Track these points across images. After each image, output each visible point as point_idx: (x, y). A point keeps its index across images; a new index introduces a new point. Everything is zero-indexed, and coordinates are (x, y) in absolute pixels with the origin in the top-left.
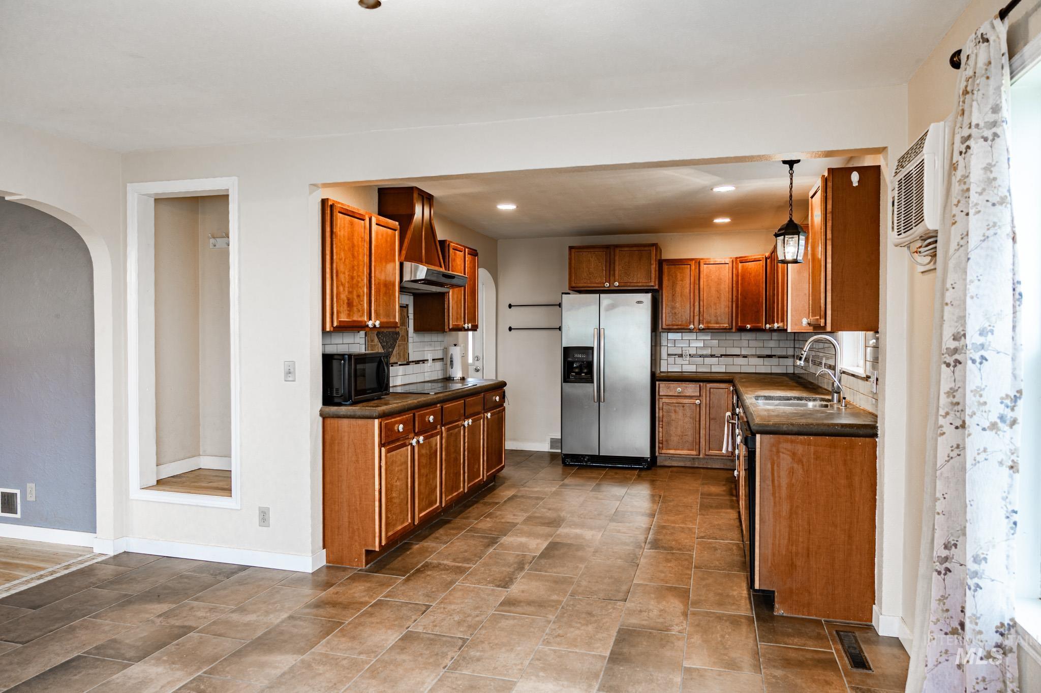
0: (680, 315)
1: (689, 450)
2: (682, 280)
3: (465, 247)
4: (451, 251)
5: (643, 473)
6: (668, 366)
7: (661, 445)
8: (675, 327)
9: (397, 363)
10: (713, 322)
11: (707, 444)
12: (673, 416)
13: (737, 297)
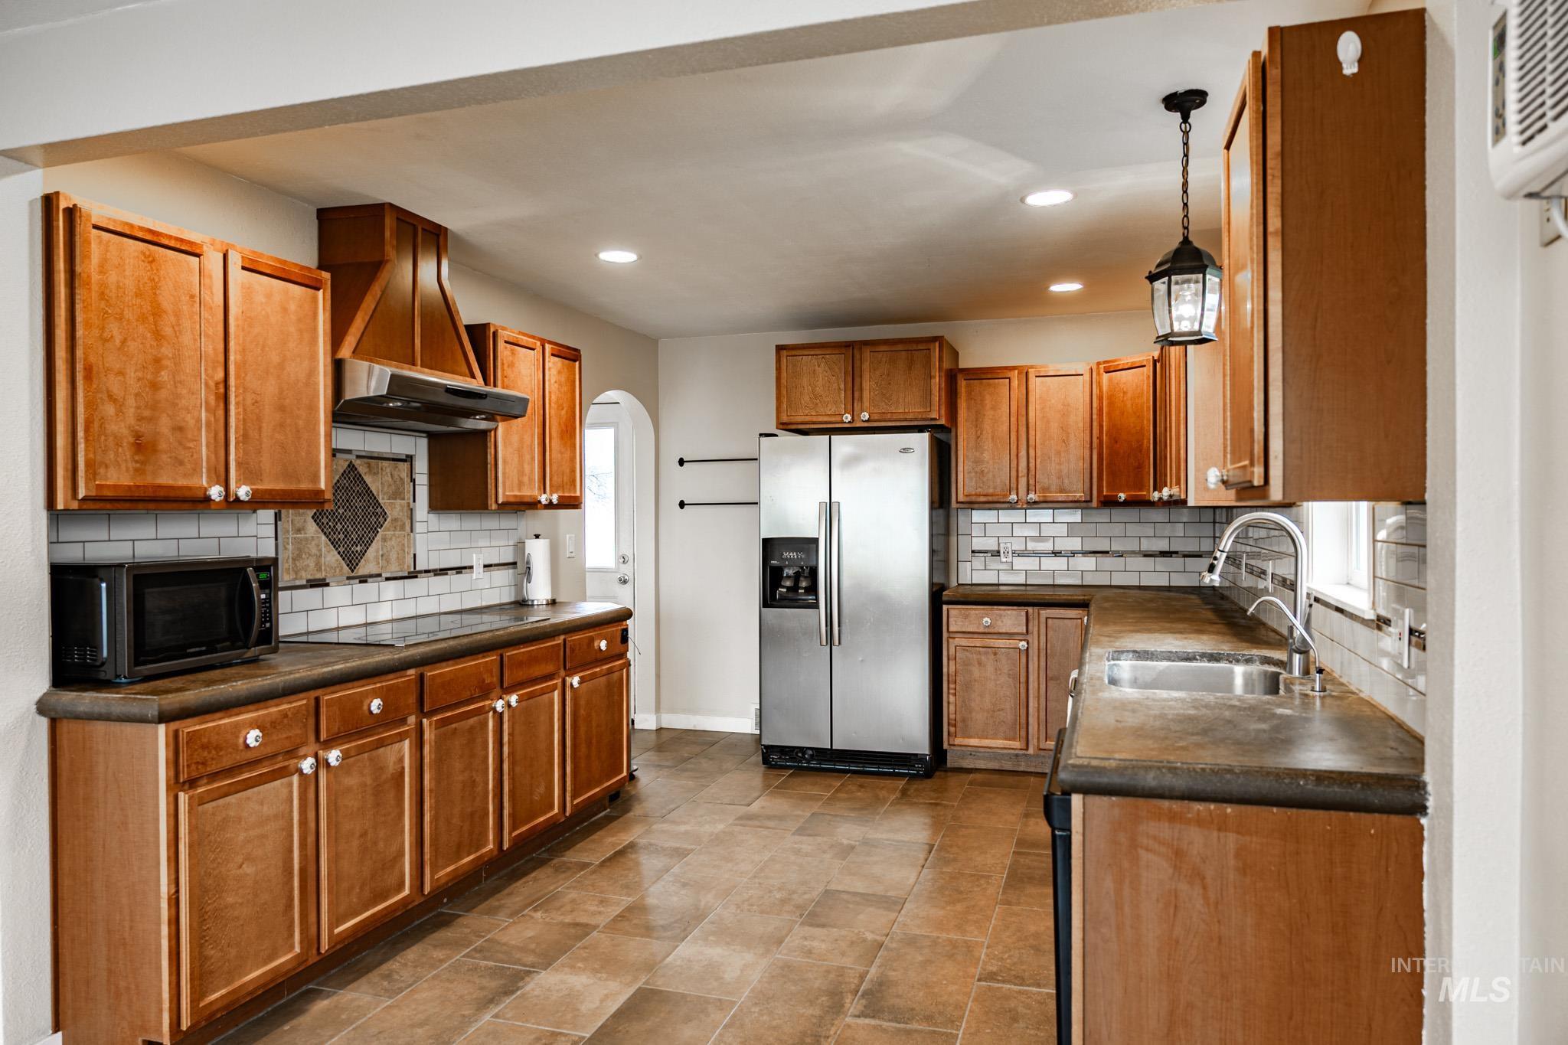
0: (990, 476)
1: (1006, 739)
2: (994, 408)
3: (543, 342)
4: (501, 345)
5: (917, 785)
6: (973, 573)
7: (952, 729)
8: (982, 499)
9: (379, 575)
10: (1053, 488)
11: (1043, 728)
12: (976, 672)
13: (1100, 439)
